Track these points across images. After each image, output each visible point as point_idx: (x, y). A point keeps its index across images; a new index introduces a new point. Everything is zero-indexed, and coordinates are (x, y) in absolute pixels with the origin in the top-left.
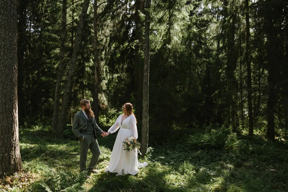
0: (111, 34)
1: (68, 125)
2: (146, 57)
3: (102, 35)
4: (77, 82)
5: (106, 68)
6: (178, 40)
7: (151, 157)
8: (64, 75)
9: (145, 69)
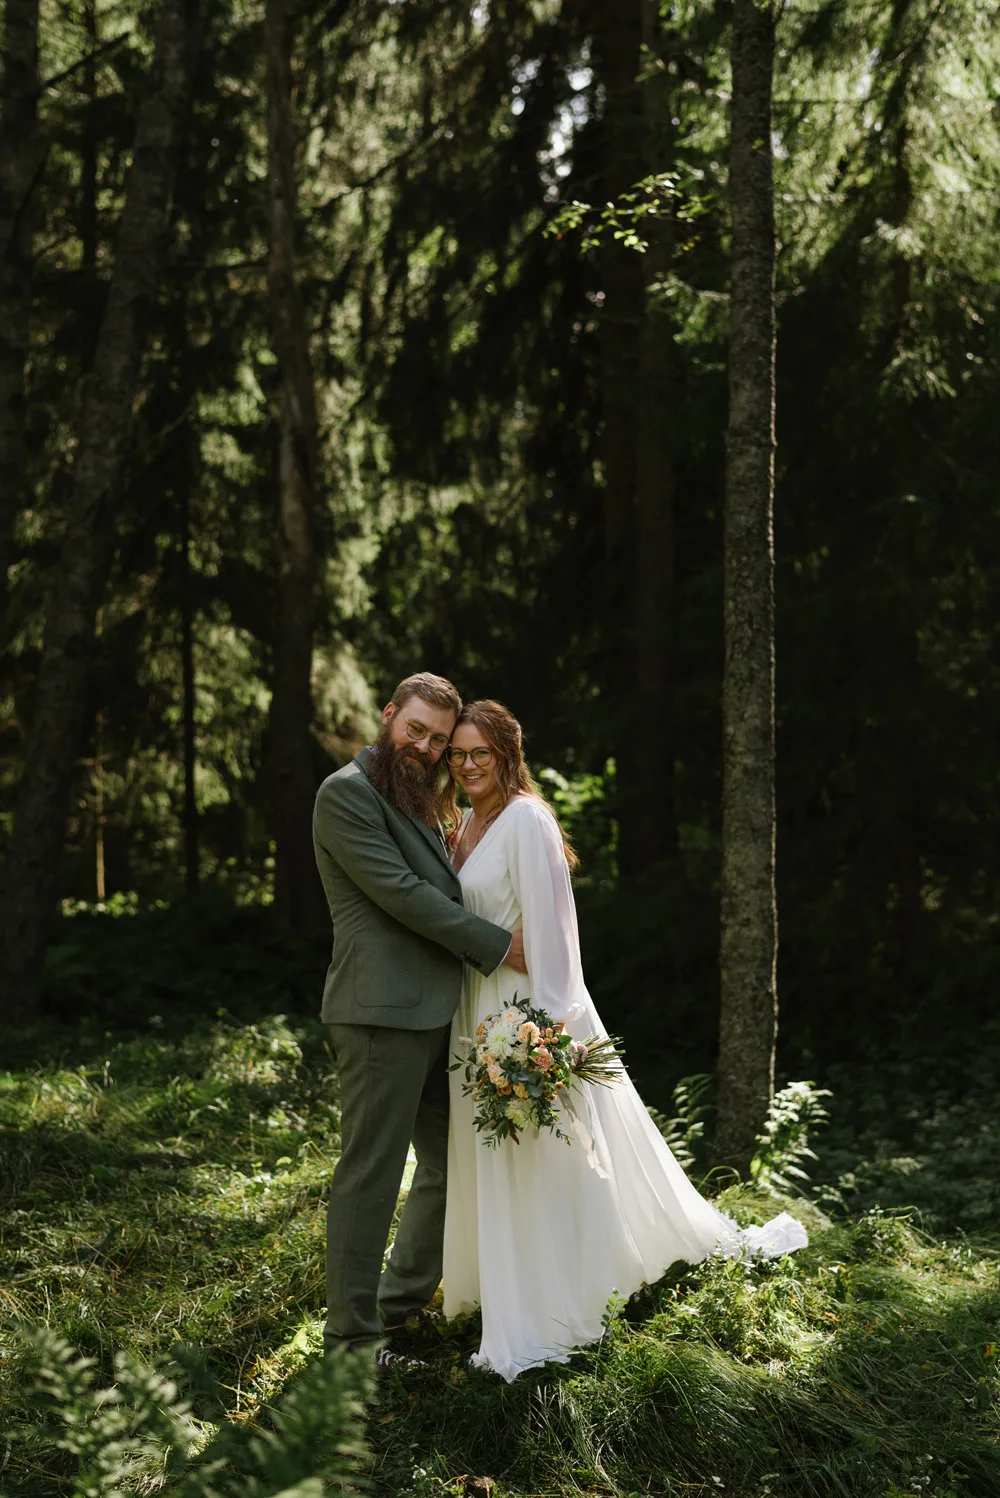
0: (400, 163)
1: (68, 908)
2: (751, 314)
3: (325, 172)
4: (139, 554)
5: (368, 439)
6: (966, 188)
7: (805, 1163)
8: (31, 502)
9: (737, 418)
